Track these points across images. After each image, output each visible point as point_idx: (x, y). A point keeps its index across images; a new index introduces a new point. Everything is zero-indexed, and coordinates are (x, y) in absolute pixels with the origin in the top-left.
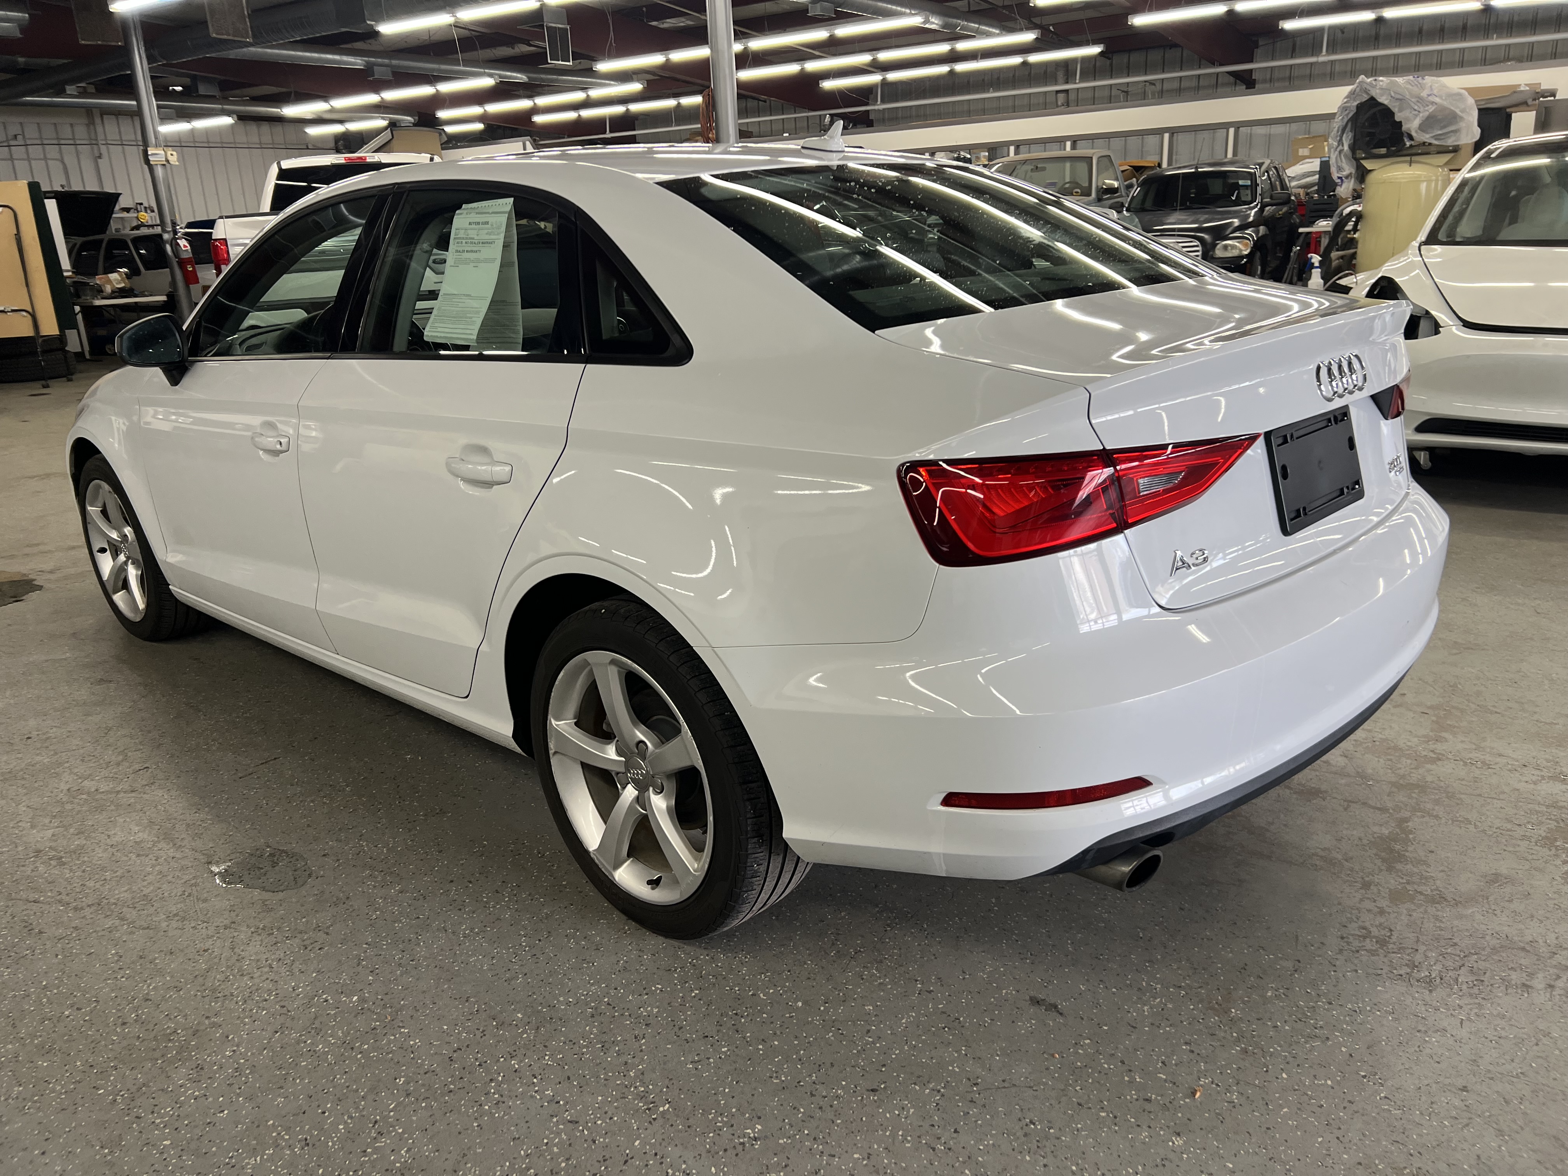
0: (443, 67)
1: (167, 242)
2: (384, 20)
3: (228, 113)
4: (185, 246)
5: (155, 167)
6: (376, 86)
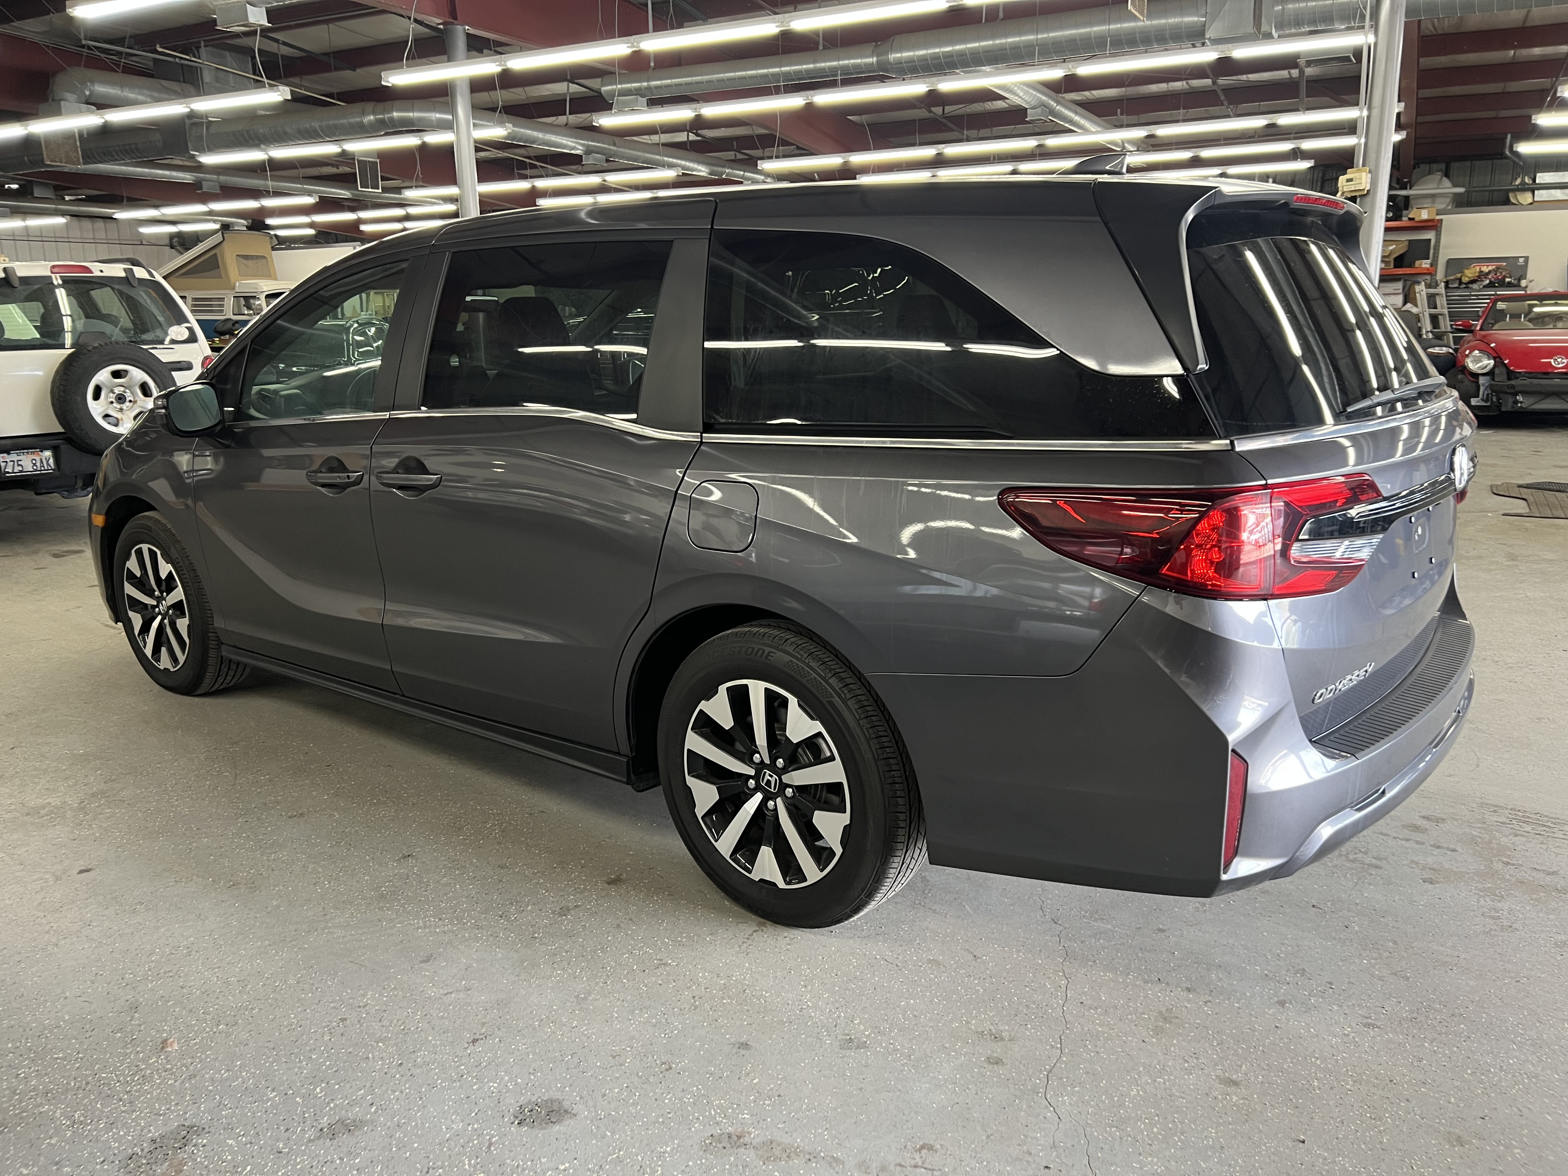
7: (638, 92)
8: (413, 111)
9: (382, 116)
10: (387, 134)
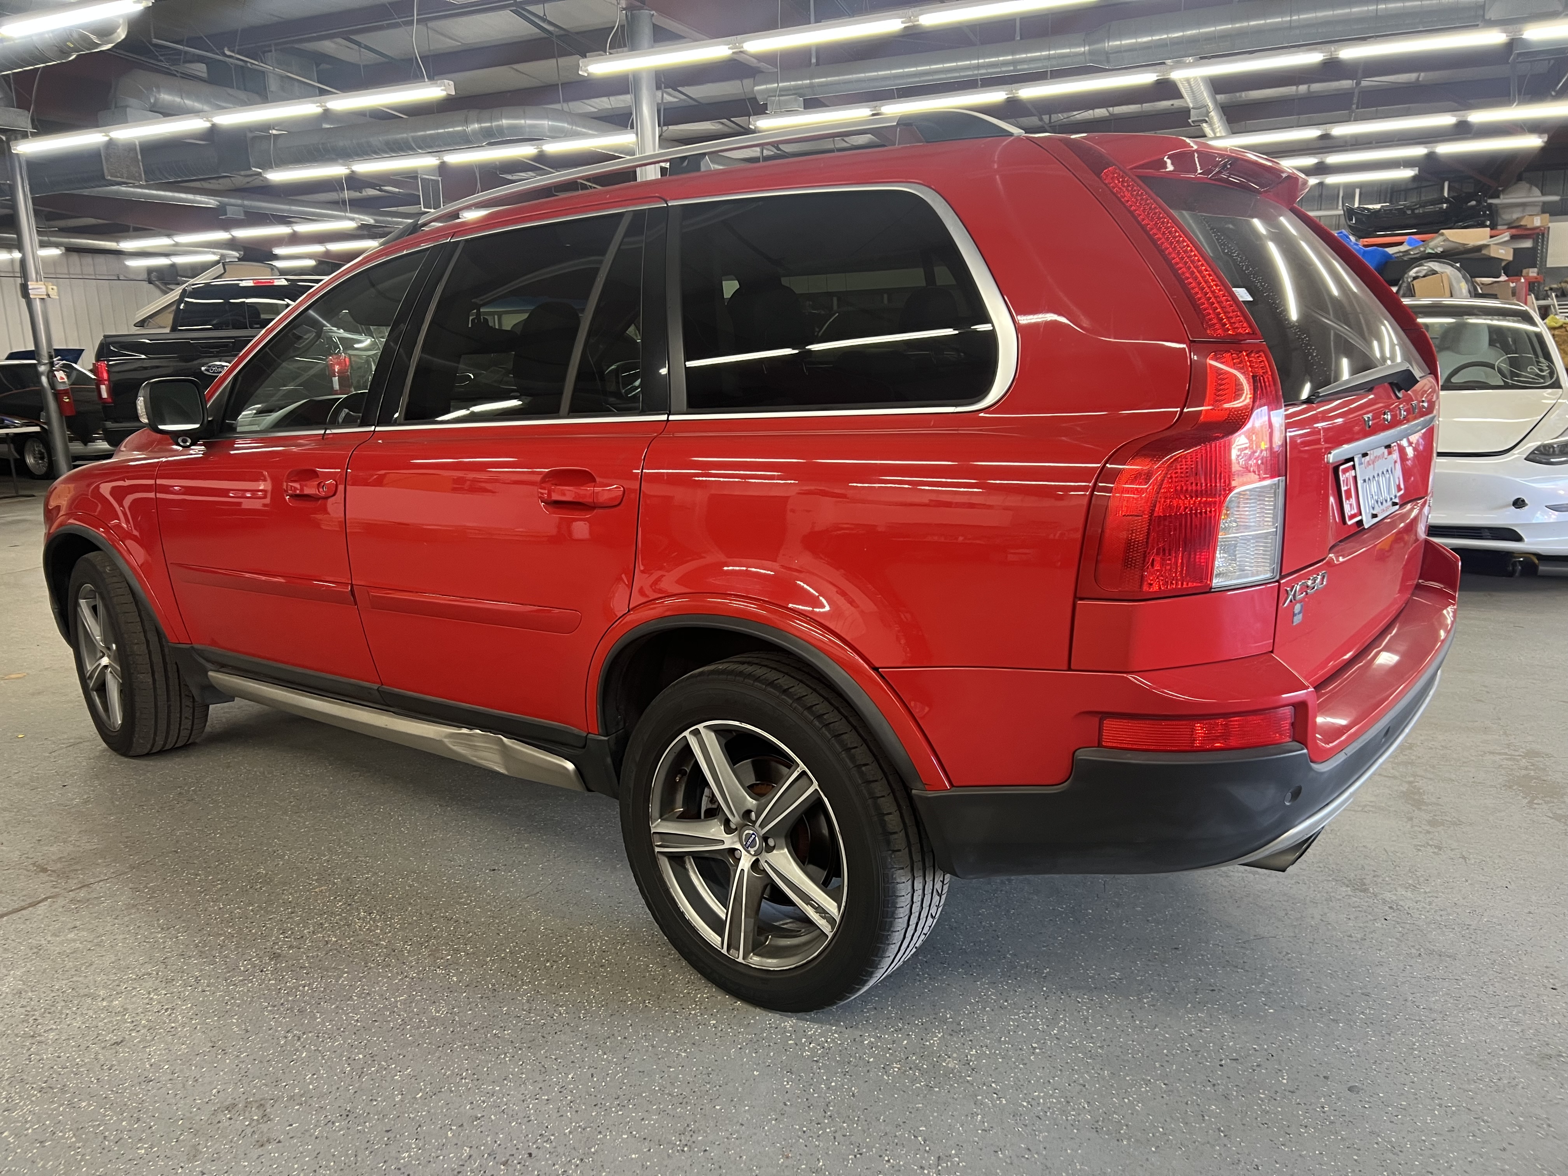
0: (294, 208)
1: (42, 374)
2: (272, 168)
3: (57, 245)
4: (62, 378)
5: (33, 300)
6: (226, 225)
7: (797, 92)
8: (525, 118)
9: (488, 124)
10: (490, 144)
